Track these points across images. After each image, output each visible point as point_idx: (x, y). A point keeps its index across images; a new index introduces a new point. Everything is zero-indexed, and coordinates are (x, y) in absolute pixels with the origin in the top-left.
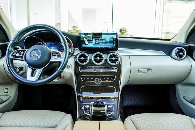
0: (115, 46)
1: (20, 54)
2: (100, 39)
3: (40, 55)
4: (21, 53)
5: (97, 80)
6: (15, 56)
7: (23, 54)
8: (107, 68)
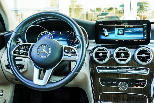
0: (145, 38)
1: (24, 50)
2: (125, 29)
3: (50, 52)
4: (25, 48)
5: (121, 85)
6: (19, 52)
7: (27, 50)
8: (135, 68)
